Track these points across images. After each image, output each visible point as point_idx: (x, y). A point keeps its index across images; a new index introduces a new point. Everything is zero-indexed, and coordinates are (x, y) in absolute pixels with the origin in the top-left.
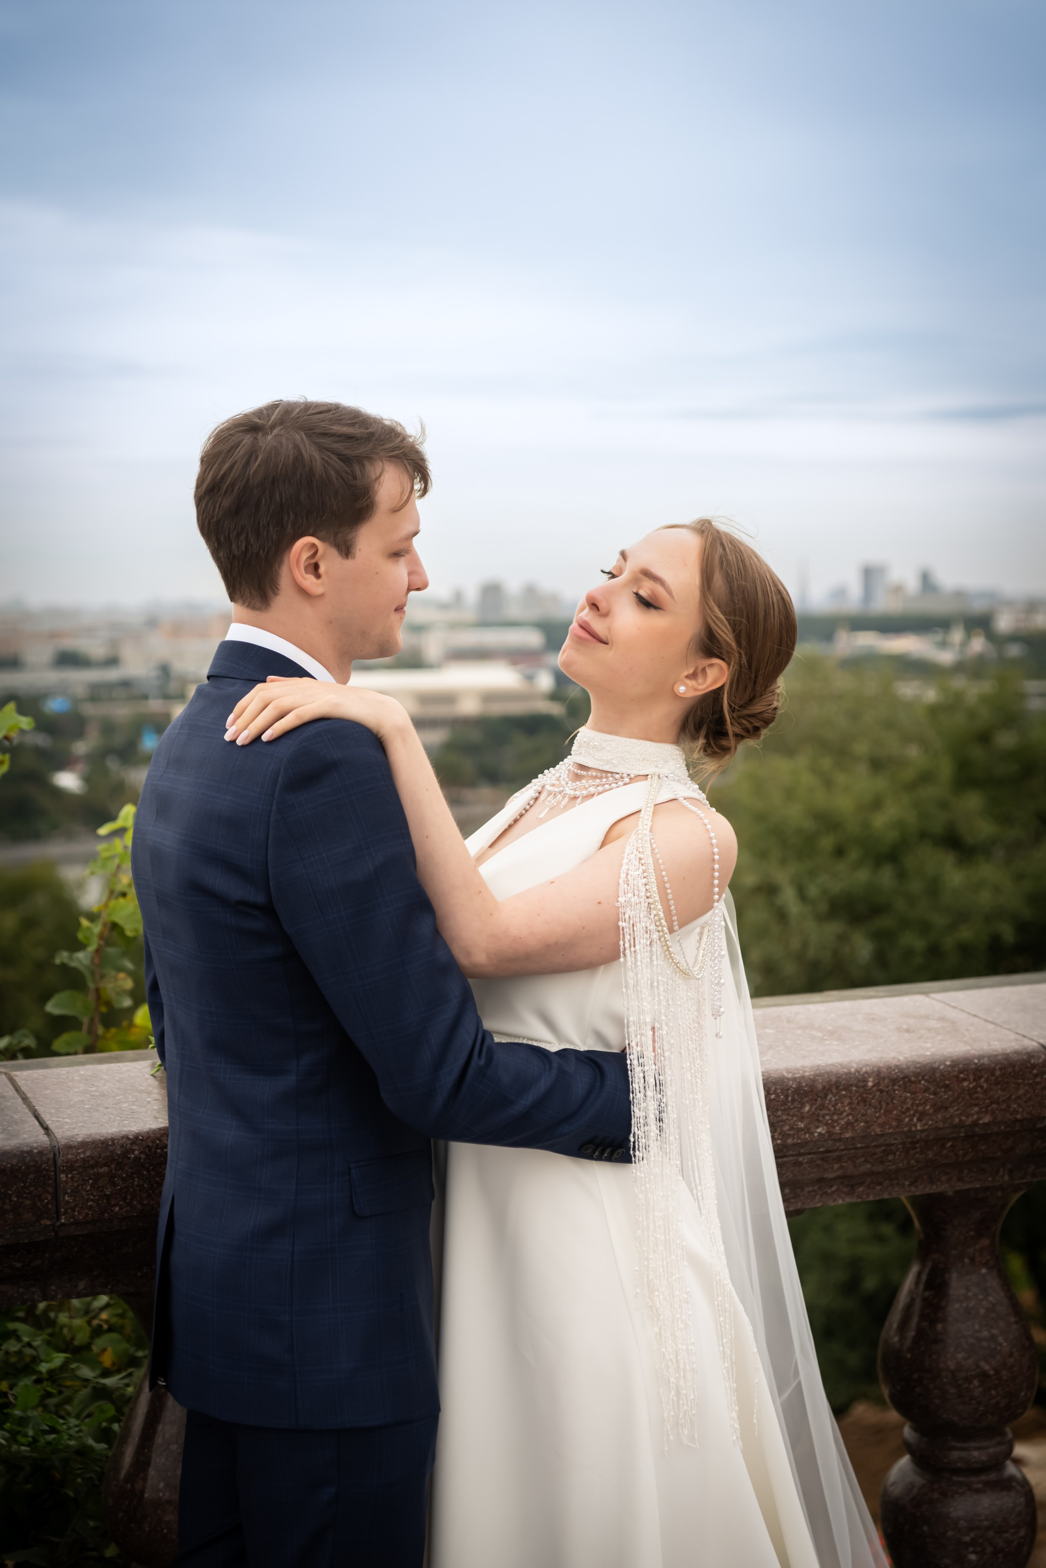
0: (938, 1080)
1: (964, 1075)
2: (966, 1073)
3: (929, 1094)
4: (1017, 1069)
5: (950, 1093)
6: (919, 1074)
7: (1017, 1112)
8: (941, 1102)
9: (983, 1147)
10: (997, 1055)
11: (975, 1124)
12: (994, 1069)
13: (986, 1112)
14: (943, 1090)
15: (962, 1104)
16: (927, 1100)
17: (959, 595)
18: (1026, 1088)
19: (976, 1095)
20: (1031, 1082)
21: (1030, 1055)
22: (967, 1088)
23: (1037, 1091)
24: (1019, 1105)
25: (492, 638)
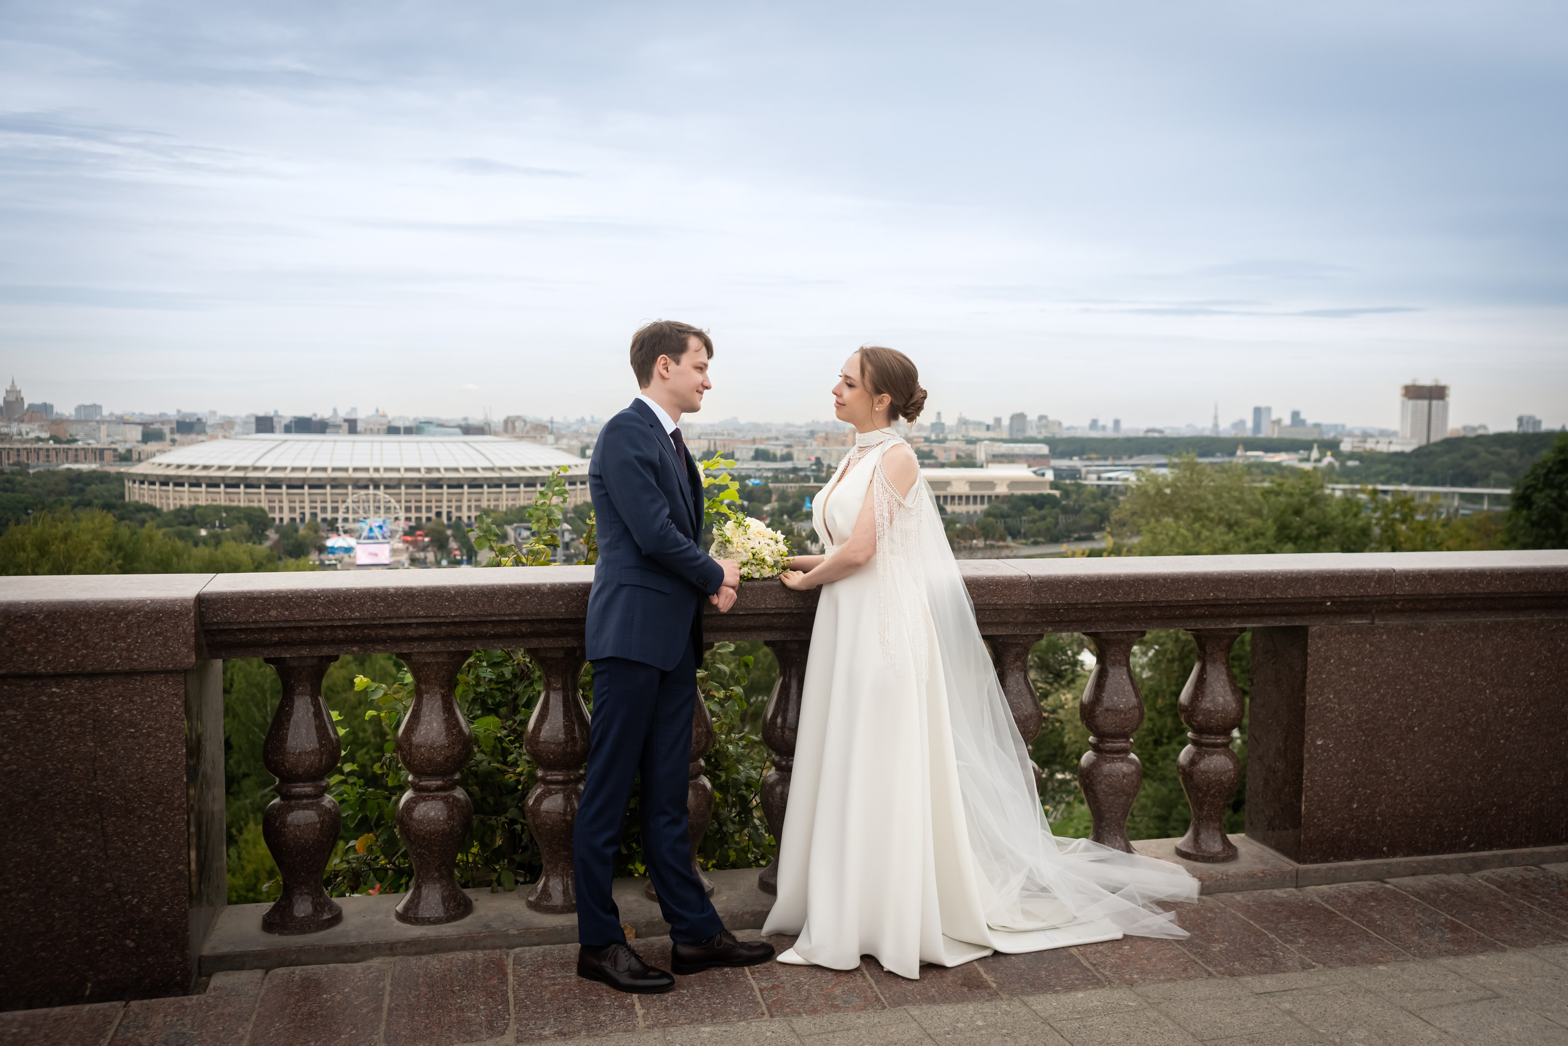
0: (978, 585)
7: (1014, 600)
11: (996, 604)
13: (1001, 599)
14: (979, 589)
17: (1317, 426)
21: (1021, 578)
23: (1024, 592)
24: (1015, 598)
25: (1017, 448)
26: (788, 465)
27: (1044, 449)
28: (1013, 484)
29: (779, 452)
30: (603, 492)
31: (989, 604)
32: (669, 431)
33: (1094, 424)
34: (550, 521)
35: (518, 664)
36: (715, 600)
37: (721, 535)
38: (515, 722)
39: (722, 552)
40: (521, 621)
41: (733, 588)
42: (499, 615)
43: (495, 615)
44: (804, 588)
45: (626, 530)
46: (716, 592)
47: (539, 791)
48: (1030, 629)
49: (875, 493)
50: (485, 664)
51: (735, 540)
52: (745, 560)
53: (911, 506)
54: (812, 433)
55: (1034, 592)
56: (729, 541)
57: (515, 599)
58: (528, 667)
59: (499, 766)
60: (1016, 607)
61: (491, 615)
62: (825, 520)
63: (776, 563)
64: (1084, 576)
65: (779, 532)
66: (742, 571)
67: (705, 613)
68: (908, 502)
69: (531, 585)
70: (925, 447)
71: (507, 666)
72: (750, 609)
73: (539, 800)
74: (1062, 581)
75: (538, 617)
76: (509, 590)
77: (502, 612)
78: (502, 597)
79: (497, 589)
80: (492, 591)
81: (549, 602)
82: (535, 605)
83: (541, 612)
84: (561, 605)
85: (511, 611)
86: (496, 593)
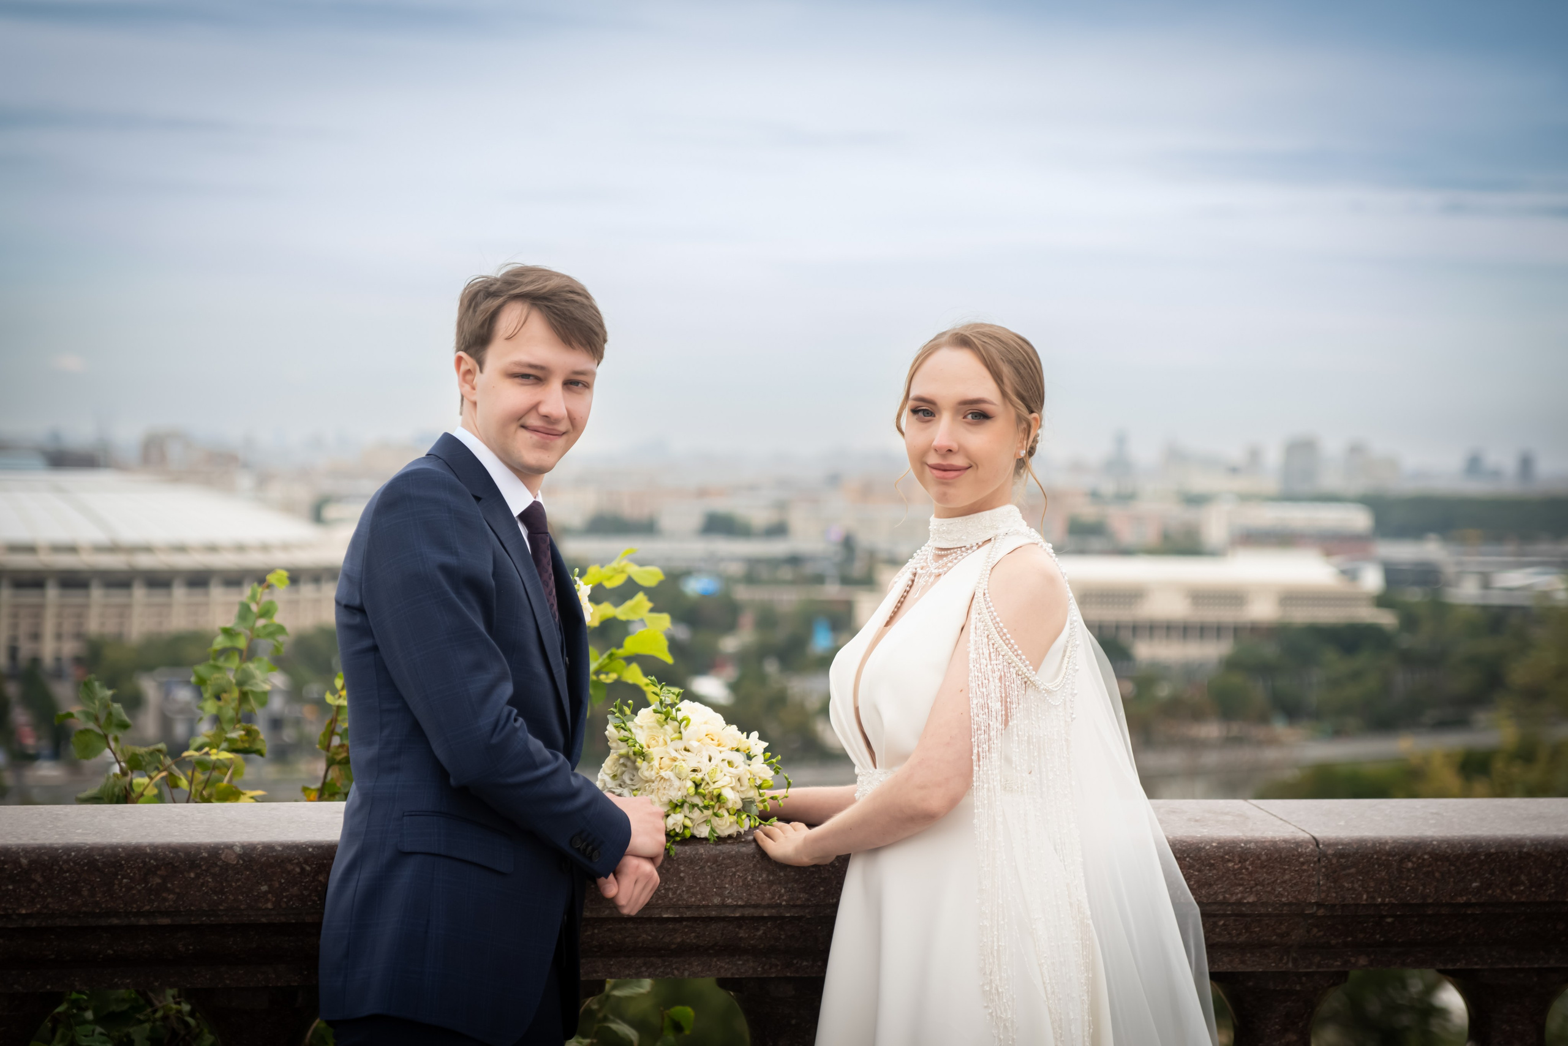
0: (1203, 858)
1: (1229, 856)
2: (1231, 854)
3: (1193, 870)
4: (1283, 855)
5: (1215, 872)
6: (1184, 851)
7: (1282, 895)
8: (1205, 878)
9: (1257, 929)
10: (1265, 842)
11: (1239, 903)
12: (1261, 854)
13: (1251, 892)
14: (1208, 868)
15: (1227, 882)
16: (1191, 876)
18: (1292, 874)
19: (1241, 876)
20: (1297, 869)
21: (1298, 844)
22: (1231, 869)
23: (1303, 878)
24: (1284, 889)
25: (1299, 516)
26: (777, 548)
27: (1359, 519)
28: (1290, 597)
29: (759, 515)
30: (367, 643)
31: (1224, 903)
32: (516, 509)
33: (1474, 465)
34: (244, 696)
35: (165, 1018)
36: (611, 888)
37: (625, 741)
39: (626, 778)
40: (174, 928)
41: (652, 859)
42: (127, 914)
43: (117, 914)
44: (806, 860)
45: (416, 730)
46: (613, 868)
48: (1317, 959)
49: (972, 656)
50: (89, 1015)
51: (655, 752)
52: (677, 796)
53: (1050, 686)
54: (834, 480)
55: (1327, 876)
56: (642, 755)
57: (164, 878)
60: (1286, 910)
61: (108, 914)
62: (857, 710)
63: (747, 804)
64: (1441, 842)
65: (755, 735)
66: (670, 821)
67: (587, 914)
68: (1042, 678)
69: (199, 848)
70: (1088, 512)
71: (141, 1022)
72: (688, 907)
74: (1389, 854)
75: (213, 920)
76: (151, 858)
77: (132, 908)
78: (135, 874)
79: (123, 855)
80: (113, 860)
81: (239, 886)
82: (207, 893)
83: (221, 908)
84: (266, 893)
85: (154, 906)
86: (121, 865)
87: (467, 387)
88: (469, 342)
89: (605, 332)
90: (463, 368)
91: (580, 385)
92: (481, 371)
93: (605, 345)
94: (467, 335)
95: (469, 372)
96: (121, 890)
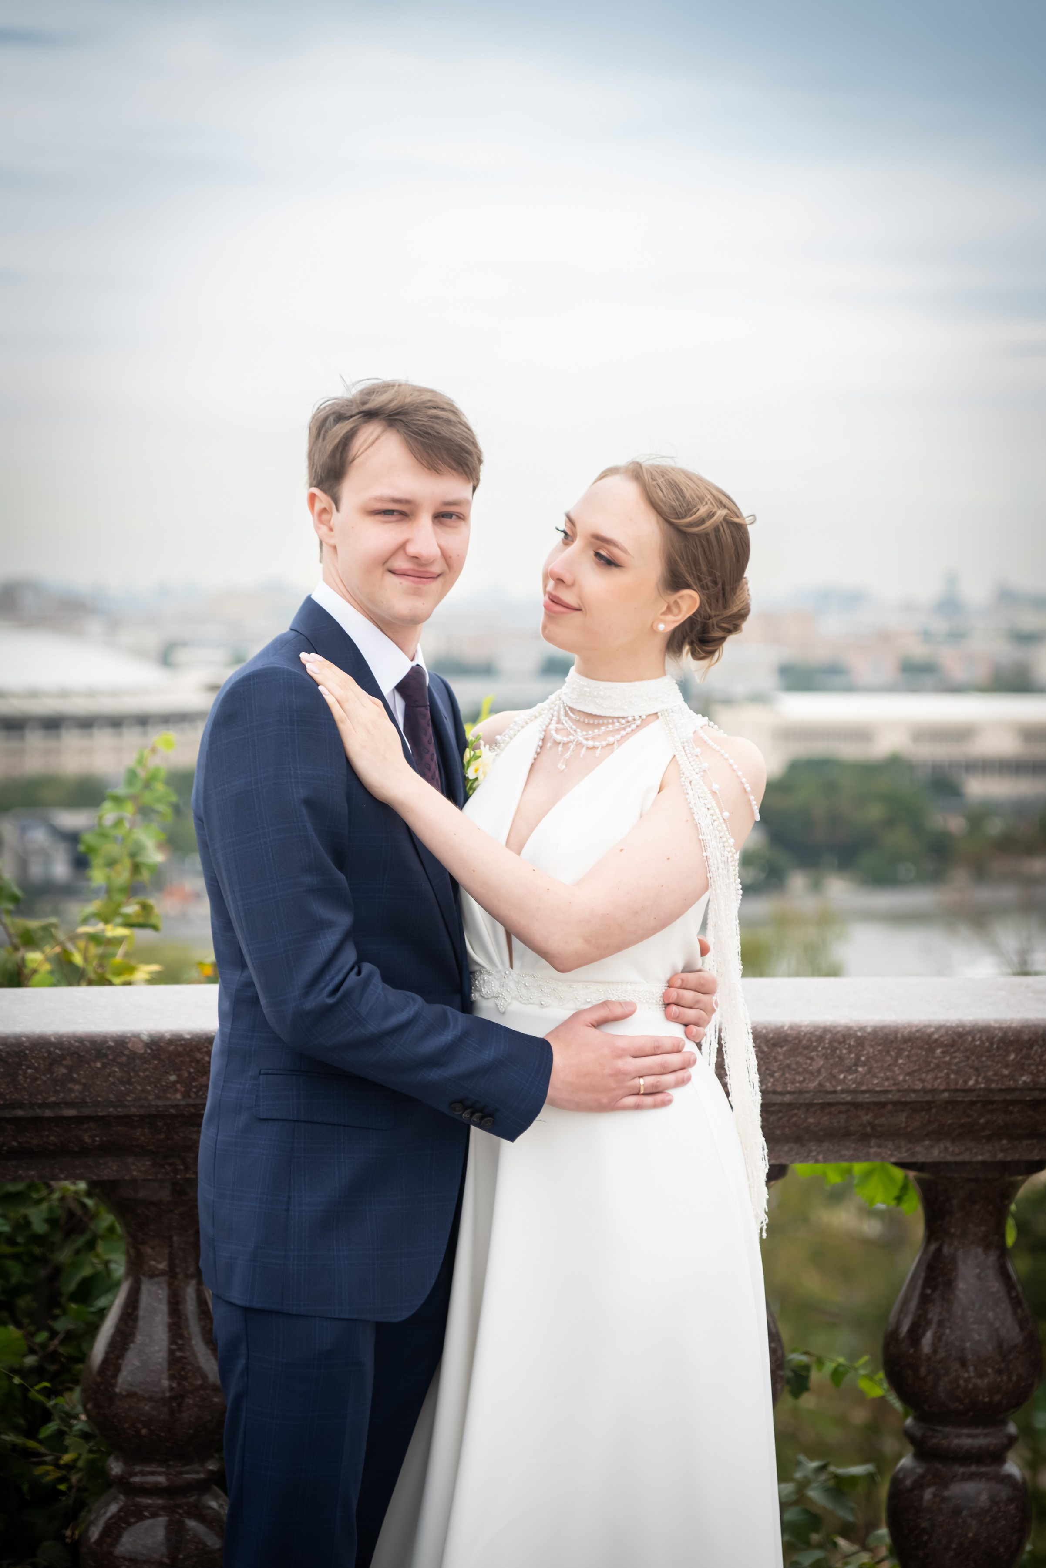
38: (53, 1334)
40: (80, 1120)
42: (32, 1105)
43: (21, 1105)
47: (113, 1508)
57: (70, 1069)
58: (84, 1206)
59: (18, 1440)
61: (12, 1105)
69: (105, 1038)
70: (920, 651)
73: (113, 1531)
75: (120, 1111)
76: (56, 1048)
77: (38, 1099)
78: (39, 1064)
79: (27, 1044)
80: (17, 1049)
81: (147, 1076)
82: (114, 1083)
83: (129, 1098)
84: (174, 1083)
85: (60, 1097)
86: (26, 1055)
87: (324, 529)
88: (321, 477)
89: (480, 451)
90: (318, 506)
91: (454, 517)
92: (338, 509)
93: (481, 466)
94: (318, 469)
95: (324, 511)
96: (25, 1081)
